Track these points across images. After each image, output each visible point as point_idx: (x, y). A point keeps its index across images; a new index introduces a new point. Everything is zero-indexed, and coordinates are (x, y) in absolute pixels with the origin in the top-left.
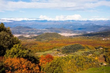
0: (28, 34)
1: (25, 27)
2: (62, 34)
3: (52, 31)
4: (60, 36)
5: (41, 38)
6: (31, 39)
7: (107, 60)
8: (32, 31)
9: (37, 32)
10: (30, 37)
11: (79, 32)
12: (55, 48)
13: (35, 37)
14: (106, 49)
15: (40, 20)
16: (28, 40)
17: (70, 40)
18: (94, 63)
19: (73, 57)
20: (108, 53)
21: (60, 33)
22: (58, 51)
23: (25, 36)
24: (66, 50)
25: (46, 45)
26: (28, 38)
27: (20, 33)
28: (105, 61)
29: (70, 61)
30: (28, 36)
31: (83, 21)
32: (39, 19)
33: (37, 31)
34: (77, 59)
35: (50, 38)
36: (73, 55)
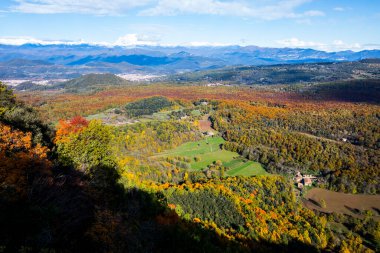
0: (44, 79)
1: (35, 61)
2: (126, 77)
3: (101, 70)
4: (121, 80)
5: (77, 85)
6: (53, 88)
7: (215, 124)
8: (54, 70)
9: (67, 73)
10: (50, 85)
11: (161, 72)
12: (110, 107)
13: (63, 85)
14: (214, 104)
15: (71, 43)
16: (45, 93)
17: (142, 90)
18: (192, 133)
19: (149, 124)
20: (217, 113)
21: (119, 75)
22: (117, 112)
23: (37, 83)
24: (136, 111)
25: (90, 101)
26: (45, 88)
27: (22, 76)
28: (212, 127)
29: (144, 132)
30: (44, 83)
31: (168, 48)
32: (68, 43)
33: (66, 70)
34: (158, 128)
35: (98, 86)
36: (149, 121)
